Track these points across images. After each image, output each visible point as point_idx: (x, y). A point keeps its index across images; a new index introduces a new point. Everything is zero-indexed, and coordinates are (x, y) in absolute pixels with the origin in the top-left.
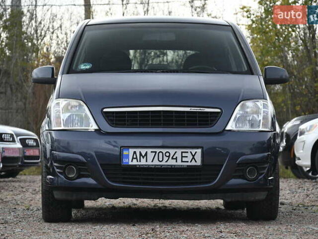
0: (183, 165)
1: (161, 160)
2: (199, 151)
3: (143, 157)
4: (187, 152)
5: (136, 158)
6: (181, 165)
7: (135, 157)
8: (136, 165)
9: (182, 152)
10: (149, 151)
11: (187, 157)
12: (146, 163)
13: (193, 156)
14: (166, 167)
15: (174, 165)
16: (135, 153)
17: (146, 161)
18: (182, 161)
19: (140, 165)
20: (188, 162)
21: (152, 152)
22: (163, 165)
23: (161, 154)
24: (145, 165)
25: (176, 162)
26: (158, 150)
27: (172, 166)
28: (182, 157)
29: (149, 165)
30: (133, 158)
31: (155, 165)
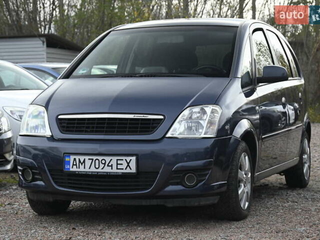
0: (118, 173)
1: (97, 167)
2: (134, 158)
3: (82, 164)
4: (122, 160)
5: (76, 165)
6: (117, 173)
7: (75, 163)
8: (75, 172)
9: (117, 160)
10: (87, 158)
11: (122, 164)
12: (84, 170)
13: (128, 164)
14: (102, 174)
15: (110, 172)
16: (75, 159)
17: (85, 168)
18: (117, 169)
19: (79, 172)
20: (123, 169)
21: (89, 159)
22: (99, 172)
23: (97, 161)
24: (83, 172)
25: (112, 169)
26: (95, 158)
27: (107, 173)
28: (117, 164)
29: (87, 172)
30: (73, 165)
31: (92, 172)
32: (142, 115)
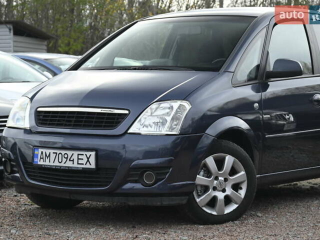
0: (79, 168)
1: (60, 161)
2: (93, 153)
3: (48, 158)
4: (83, 155)
5: (43, 158)
6: (77, 168)
8: (42, 165)
9: (78, 155)
10: (52, 151)
11: (82, 159)
13: (88, 159)
14: (64, 168)
15: (71, 167)
16: (42, 153)
17: (49, 162)
18: (78, 164)
19: (44, 165)
20: (83, 164)
21: (54, 153)
22: (62, 166)
23: (60, 155)
24: (49, 165)
25: (73, 163)
26: (58, 152)
27: (69, 167)
28: (78, 159)
29: (51, 166)
30: (41, 158)
31: (56, 166)
32: (109, 110)
